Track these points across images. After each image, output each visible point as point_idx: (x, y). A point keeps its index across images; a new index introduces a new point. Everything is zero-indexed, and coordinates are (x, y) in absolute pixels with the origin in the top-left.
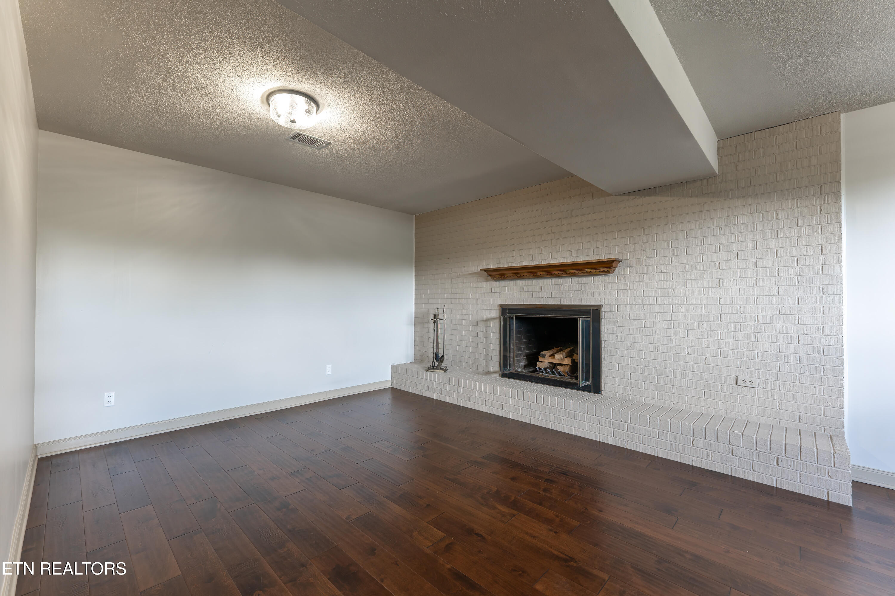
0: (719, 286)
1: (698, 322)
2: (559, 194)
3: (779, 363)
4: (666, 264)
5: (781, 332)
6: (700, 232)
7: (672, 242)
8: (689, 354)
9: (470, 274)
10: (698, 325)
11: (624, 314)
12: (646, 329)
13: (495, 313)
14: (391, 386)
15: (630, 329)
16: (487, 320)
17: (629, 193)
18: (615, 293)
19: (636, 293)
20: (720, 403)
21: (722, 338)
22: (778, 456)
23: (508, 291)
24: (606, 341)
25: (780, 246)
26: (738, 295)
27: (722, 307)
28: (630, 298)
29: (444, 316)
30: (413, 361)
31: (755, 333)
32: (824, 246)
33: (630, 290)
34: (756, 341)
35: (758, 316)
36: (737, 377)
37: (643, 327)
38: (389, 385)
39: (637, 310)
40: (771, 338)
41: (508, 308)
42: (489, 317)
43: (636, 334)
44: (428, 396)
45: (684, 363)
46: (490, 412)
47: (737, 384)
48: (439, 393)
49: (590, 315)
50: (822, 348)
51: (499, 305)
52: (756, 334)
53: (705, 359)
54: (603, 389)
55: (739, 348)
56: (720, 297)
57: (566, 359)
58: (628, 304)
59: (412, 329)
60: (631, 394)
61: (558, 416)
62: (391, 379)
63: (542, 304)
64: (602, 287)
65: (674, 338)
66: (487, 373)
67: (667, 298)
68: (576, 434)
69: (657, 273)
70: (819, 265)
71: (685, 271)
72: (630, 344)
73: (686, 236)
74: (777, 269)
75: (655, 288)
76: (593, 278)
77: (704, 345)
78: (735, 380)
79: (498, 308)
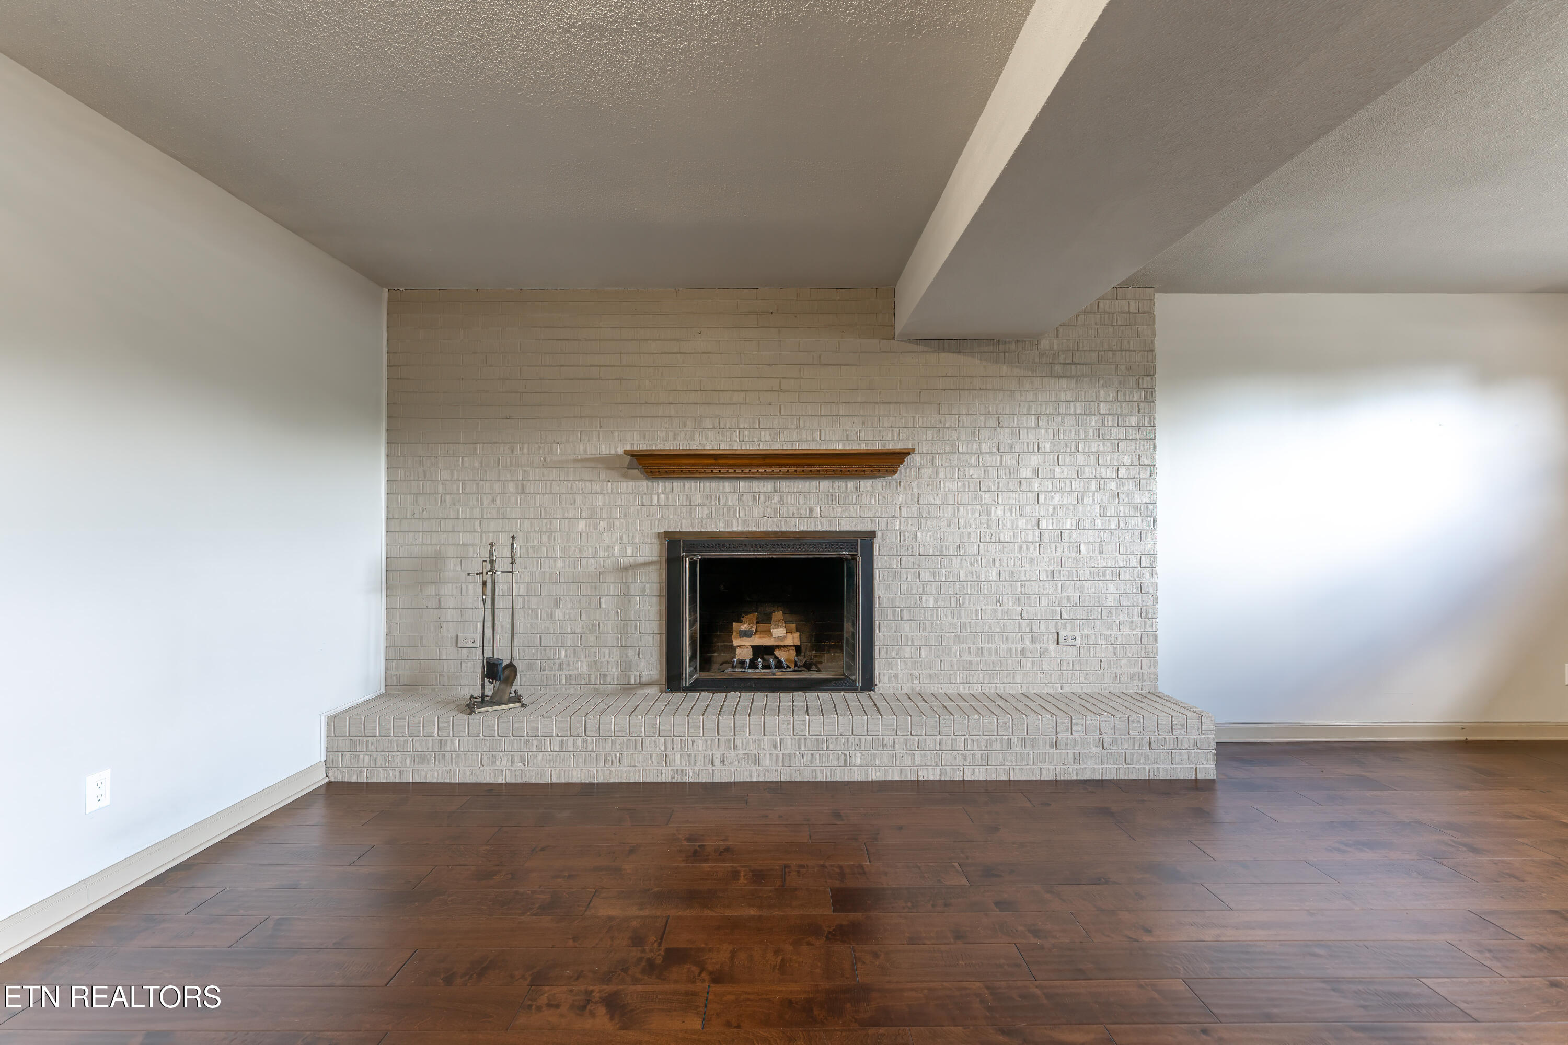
0: (1038, 503)
1: (1012, 557)
2: (796, 316)
3: (1100, 607)
4: (971, 466)
5: (1103, 566)
6: (1015, 418)
7: (979, 430)
8: (1002, 605)
9: (578, 461)
10: (1012, 561)
11: (911, 546)
12: (944, 570)
13: (651, 551)
14: (327, 780)
15: (919, 572)
16: (626, 569)
17: (918, 341)
18: (896, 511)
19: (929, 511)
20: (1039, 674)
21: (1041, 580)
22: (1151, 736)
23: (681, 504)
24: (882, 596)
25: (1102, 450)
26: (1059, 516)
27: (1042, 533)
28: (920, 520)
29: (512, 563)
30: (383, 690)
31: (1076, 569)
32: (1141, 455)
33: (918, 506)
34: (1078, 579)
35: (1080, 545)
36: (1058, 633)
37: (940, 567)
38: (320, 779)
39: (930, 540)
40: (1092, 575)
41: (683, 540)
42: (632, 560)
43: (929, 580)
44: (478, 781)
45: (996, 621)
46: (680, 780)
47: (1058, 644)
48: (519, 765)
49: (857, 550)
50: (1139, 583)
51: (659, 533)
52: (1078, 571)
53: (1021, 612)
54: (877, 682)
55: (1060, 591)
56: (1039, 519)
57: (789, 635)
58: (917, 529)
59: (380, 601)
60: (921, 683)
61: (840, 752)
62: (323, 758)
63: (760, 530)
64: (875, 500)
65: (982, 582)
66: (628, 690)
67: (972, 519)
68: (875, 779)
69: (959, 480)
70: (1137, 478)
71: (996, 478)
72: (919, 597)
73: (997, 424)
74: (1099, 481)
75: (956, 503)
76: (858, 482)
77: (1020, 591)
78: (1056, 638)
79: (656, 541)
